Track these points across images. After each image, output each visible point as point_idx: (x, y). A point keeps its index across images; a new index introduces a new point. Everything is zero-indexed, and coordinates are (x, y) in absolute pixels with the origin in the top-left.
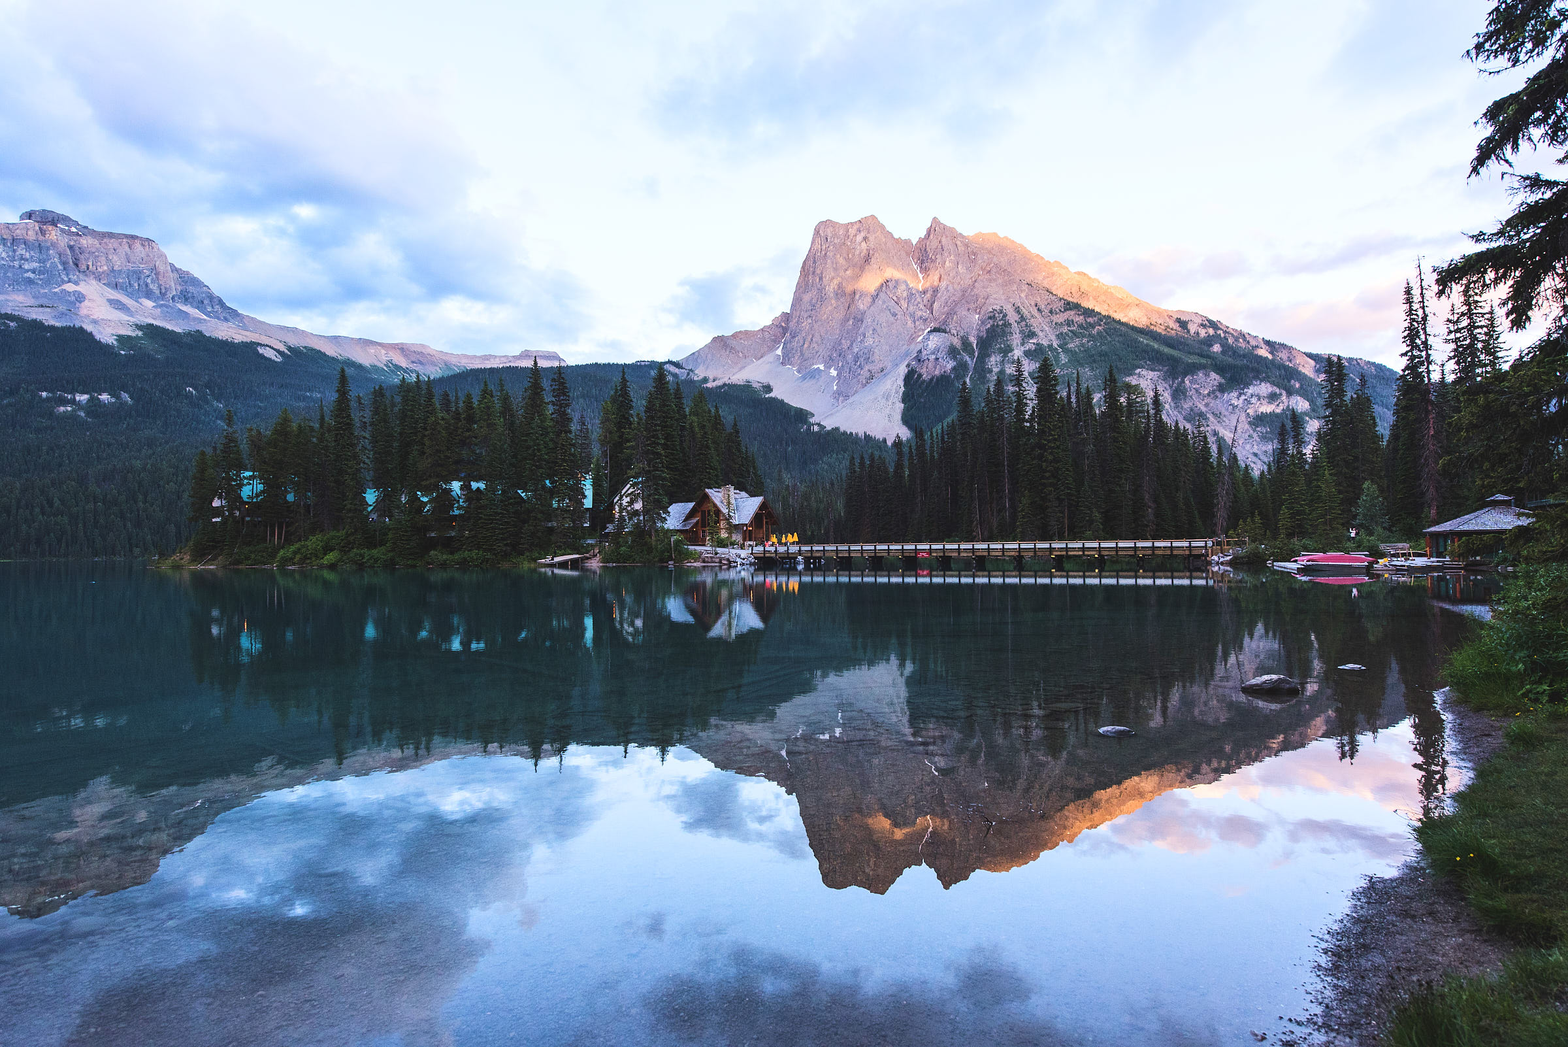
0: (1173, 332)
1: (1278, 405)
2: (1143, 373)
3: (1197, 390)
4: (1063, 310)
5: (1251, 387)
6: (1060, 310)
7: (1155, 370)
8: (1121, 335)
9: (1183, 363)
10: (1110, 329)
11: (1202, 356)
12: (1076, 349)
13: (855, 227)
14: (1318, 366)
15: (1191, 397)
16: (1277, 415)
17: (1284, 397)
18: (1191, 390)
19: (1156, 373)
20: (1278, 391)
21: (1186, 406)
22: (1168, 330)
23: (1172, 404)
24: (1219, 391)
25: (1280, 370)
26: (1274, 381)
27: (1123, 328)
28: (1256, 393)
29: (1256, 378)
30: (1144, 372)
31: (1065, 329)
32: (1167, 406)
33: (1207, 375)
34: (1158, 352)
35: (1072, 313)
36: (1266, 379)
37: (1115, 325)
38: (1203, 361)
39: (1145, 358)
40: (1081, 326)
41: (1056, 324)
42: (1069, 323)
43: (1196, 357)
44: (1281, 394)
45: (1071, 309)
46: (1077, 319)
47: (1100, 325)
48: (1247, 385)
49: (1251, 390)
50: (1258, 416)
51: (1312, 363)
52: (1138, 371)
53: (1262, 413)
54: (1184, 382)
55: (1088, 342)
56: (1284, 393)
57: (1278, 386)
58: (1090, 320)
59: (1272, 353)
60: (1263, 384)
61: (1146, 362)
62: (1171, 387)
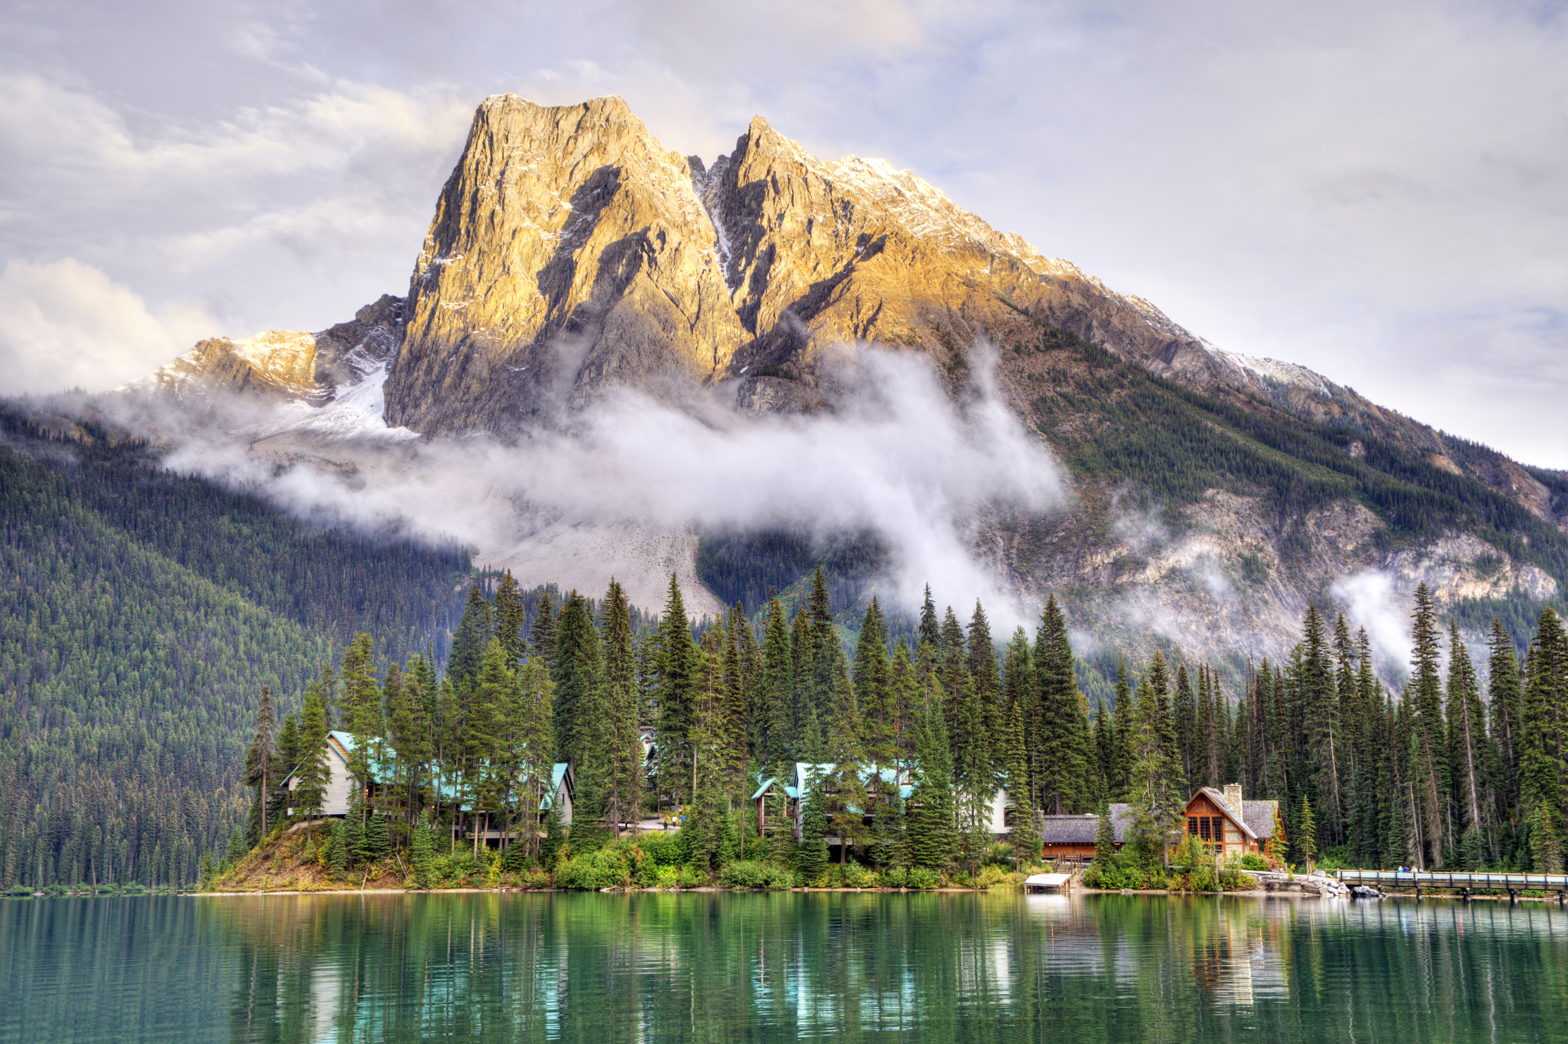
0: (1265, 408)
1: (1495, 584)
2: (1219, 497)
3: (1332, 542)
4: (1042, 347)
5: (1441, 543)
6: (1037, 348)
7: (1243, 494)
8: (1167, 412)
9: (1300, 481)
10: (1143, 396)
11: (1335, 467)
12: (1077, 436)
13: (574, 118)
14: (1556, 499)
15: (1320, 556)
16: (1497, 606)
17: (1508, 568)
18: (1318, 542)
19: (1246, 499)
20: (1493, 552)
21: (1311, 576)
22: (1255, 403)
23: (1282, 569)
24: (1377, 545)
25: (1487, 505)
26: (1485, 532)
27: (1168, 395)
28: (1452, 554)
29: (1450, 522)
30: (1222, 497)
31: (1049, 391)
32: (1272, 573)
33: (1350, 512)
34: (1246, 454)
35: (1063, 355)
36: (1469, 527)
37: (1153, 387)
38: (1339, 478)
39: (1222, 466)
40: (1081, 386)
41: (1030, 377)
42: (1057, 377)
43: (1324, 469)
44: (1500, 561)
45: (1058, 347)
46: (1075, 370)
47: (1122, 386)
48: (1433, 538)
49: (1441, 549)
50: (1457, 605)
51: (1544, 492)
52: (1210, 492)
53: (1465, 598)
54: (1303, 524)
55: (1100, 422)
56: (1507, 559)
57: (1494, 542)
58: (1101, 373)
59: (1461, 465)
60: (1464, 537)
61: (1223, 475)
62: (1277, 531)
